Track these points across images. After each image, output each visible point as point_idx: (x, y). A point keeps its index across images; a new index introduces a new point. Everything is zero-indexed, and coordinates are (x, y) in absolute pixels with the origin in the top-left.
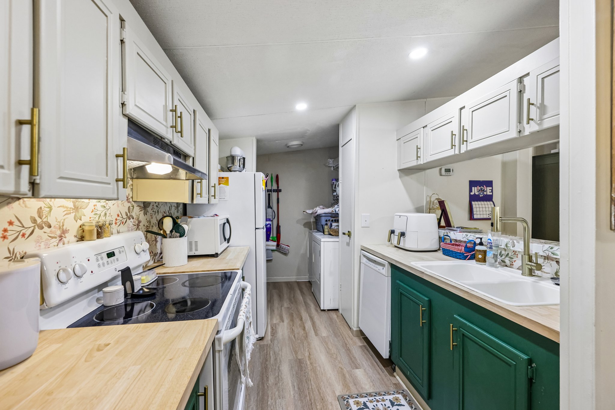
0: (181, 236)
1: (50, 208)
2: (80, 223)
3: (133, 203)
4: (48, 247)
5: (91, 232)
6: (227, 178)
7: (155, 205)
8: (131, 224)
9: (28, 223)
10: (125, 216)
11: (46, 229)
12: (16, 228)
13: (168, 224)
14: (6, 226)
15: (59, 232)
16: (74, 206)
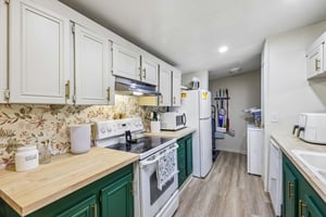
2: (114, 114)
3: (139, 107)
4: (101, 121)
5: (117, 116)
8: (137, 115)
9: (95, 113)
10: (134, 111)
11: (101, 115)
14: (89, 113)
15: (106, 116)
16: (110, 108)
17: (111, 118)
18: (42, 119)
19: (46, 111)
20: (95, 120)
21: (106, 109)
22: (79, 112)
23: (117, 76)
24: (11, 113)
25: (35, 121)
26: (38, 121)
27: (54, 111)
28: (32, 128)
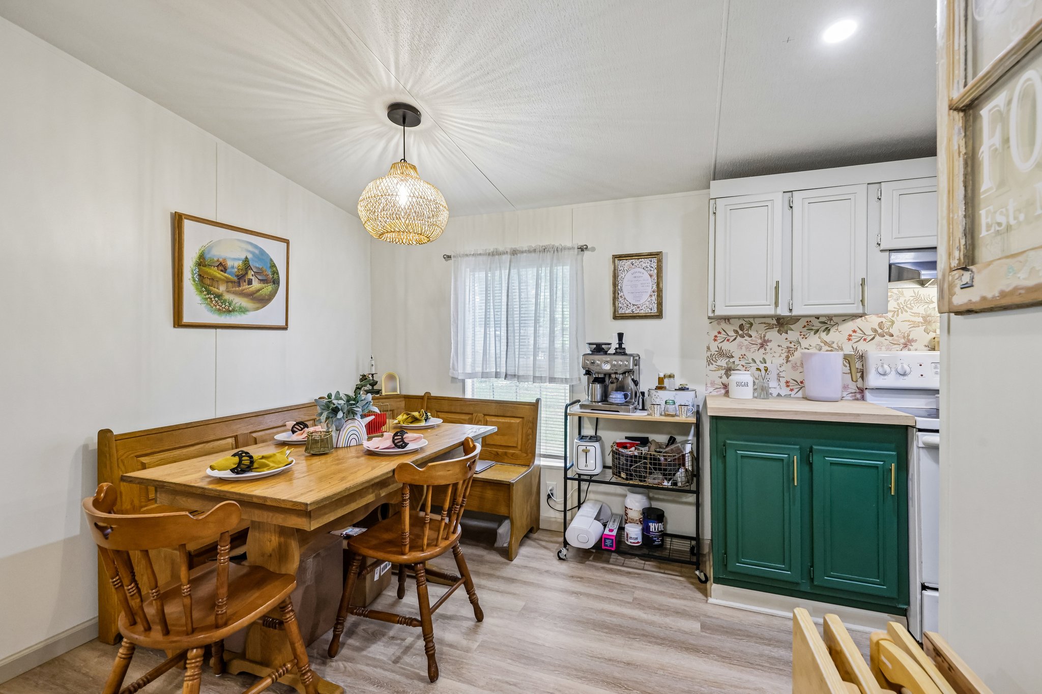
1: (893, 322)
4: (880, 349)
9: (869, 332)
11: (887, 336)
12: (859, 334)
14: (851, 333)
15: (902, 341)
16: (924, 320)
17: (921, 345)
18: (766, 338)
19: (770, 327)
20: (862, 347)
22: (827, 330)
23: (892, 251)
24: (730, 329)
25: (756, 341)
26: (760, 341)
27: (783, 327)
28: (752, 350)
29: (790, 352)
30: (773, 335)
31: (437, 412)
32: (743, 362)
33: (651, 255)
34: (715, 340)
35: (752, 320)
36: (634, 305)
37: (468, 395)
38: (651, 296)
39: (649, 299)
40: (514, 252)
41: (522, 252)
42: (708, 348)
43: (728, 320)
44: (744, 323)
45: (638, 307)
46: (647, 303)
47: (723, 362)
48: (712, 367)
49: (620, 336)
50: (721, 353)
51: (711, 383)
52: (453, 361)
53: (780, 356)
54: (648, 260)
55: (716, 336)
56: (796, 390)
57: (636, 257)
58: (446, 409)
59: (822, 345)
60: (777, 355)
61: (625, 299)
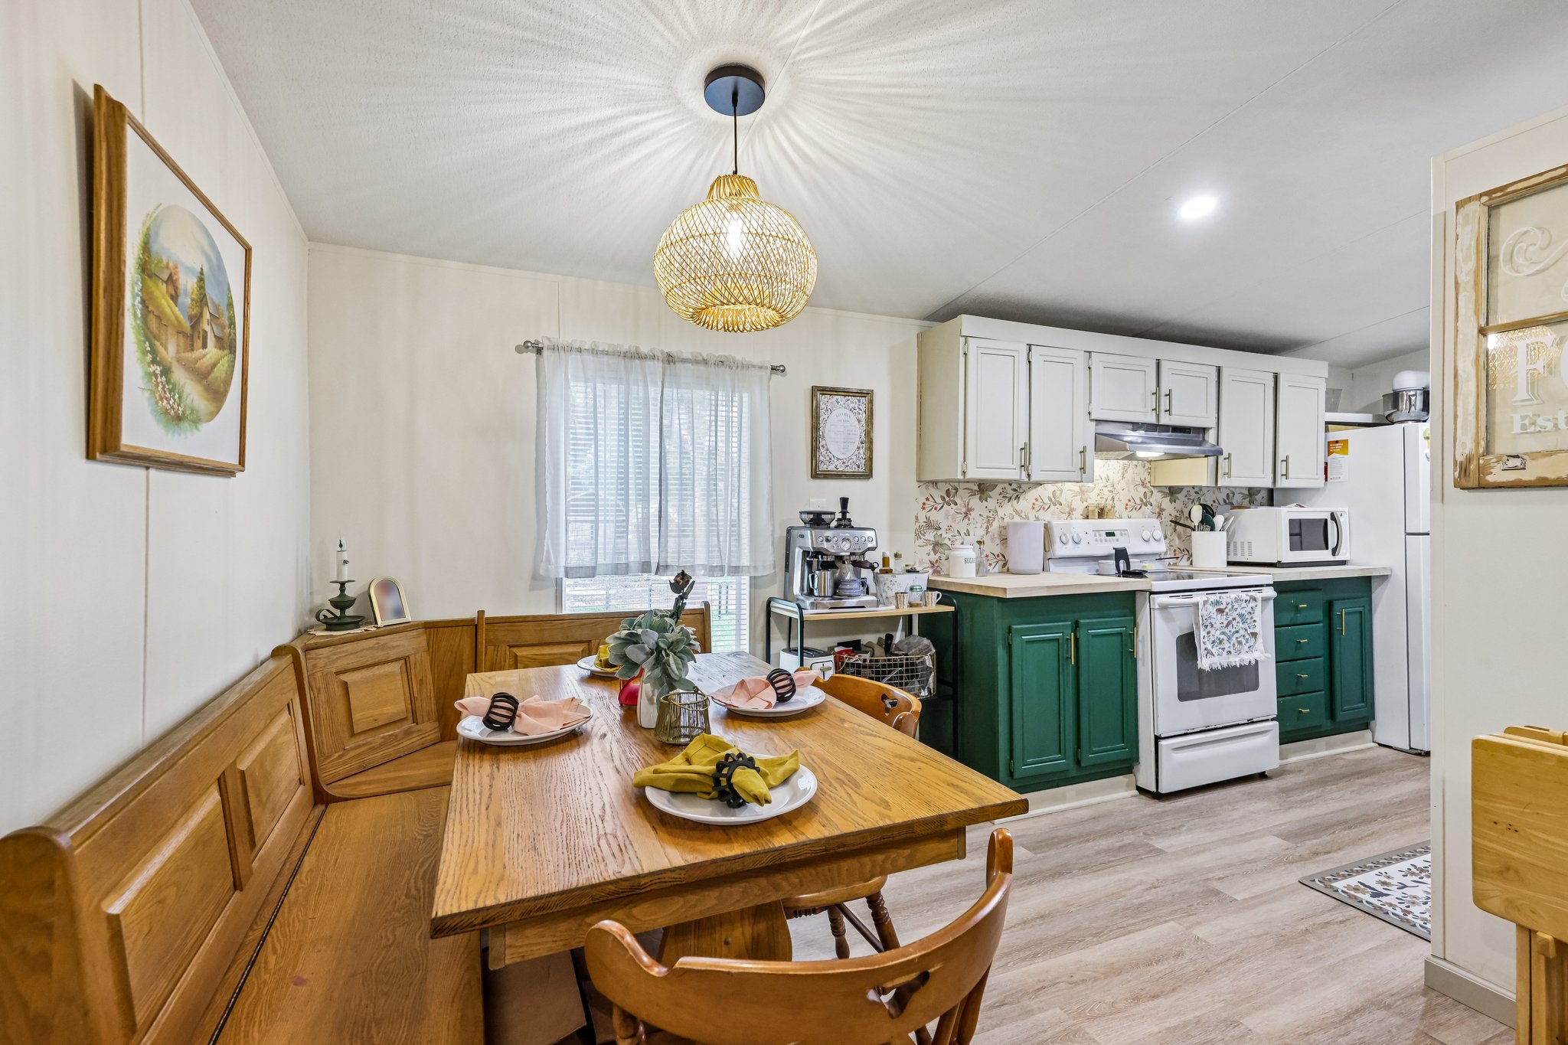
0: (1211, 530)
1: (1061, 491)
2: (1085, 504)
3: (1152, 488)
4: (1059, 518)
5: (1093, 511)
6: (1346, 442)
7: (1192, 492)
8: (1148, 512)
9: (1047, 501)
10: (1138, 502)
11: (1058, 506)
12: (1039, 503)
13: (1197, 513)
14: (1034, 501)
15: (1067, 510)
16: (1081, 490)
17: (1078, 513)
18: (970, 506)
19: (972, 493)
21: (1069, 491)
22: (1018, 498)
23: (1098, 421)
24: (938, 494)
25: (961, 510)
26: (964, 510)
27: (983, 494)
28: (958, 520)
29: (989, 521)
30: (975, 502)
31: (510, 646)
32: (949, 535)
33: (861, 394)
34: (923, 508)
35: (956, 485)
36: (838, 459)
37: (568, 609)
38: (858, 448)
39: (856, 453)
40: (670, 359)
41: (684, 361)
42: (917, 518)
43: (936, 484)
44: (950, 488)
45: (844, 463)
46: (854, 457)
47: (930, 536)
48: (921, 542)
49: (844, 502)
50: (930, 525)
51: (920, 562)
52: (548, 546)
53: (981, 527)
54: (855, 399)
55: (924, 504)
56: (993, 565)
57: (843, 394)
58: (530, 639)
59: (1014, 513)
60: (978, 525)
61: (827, 450)
